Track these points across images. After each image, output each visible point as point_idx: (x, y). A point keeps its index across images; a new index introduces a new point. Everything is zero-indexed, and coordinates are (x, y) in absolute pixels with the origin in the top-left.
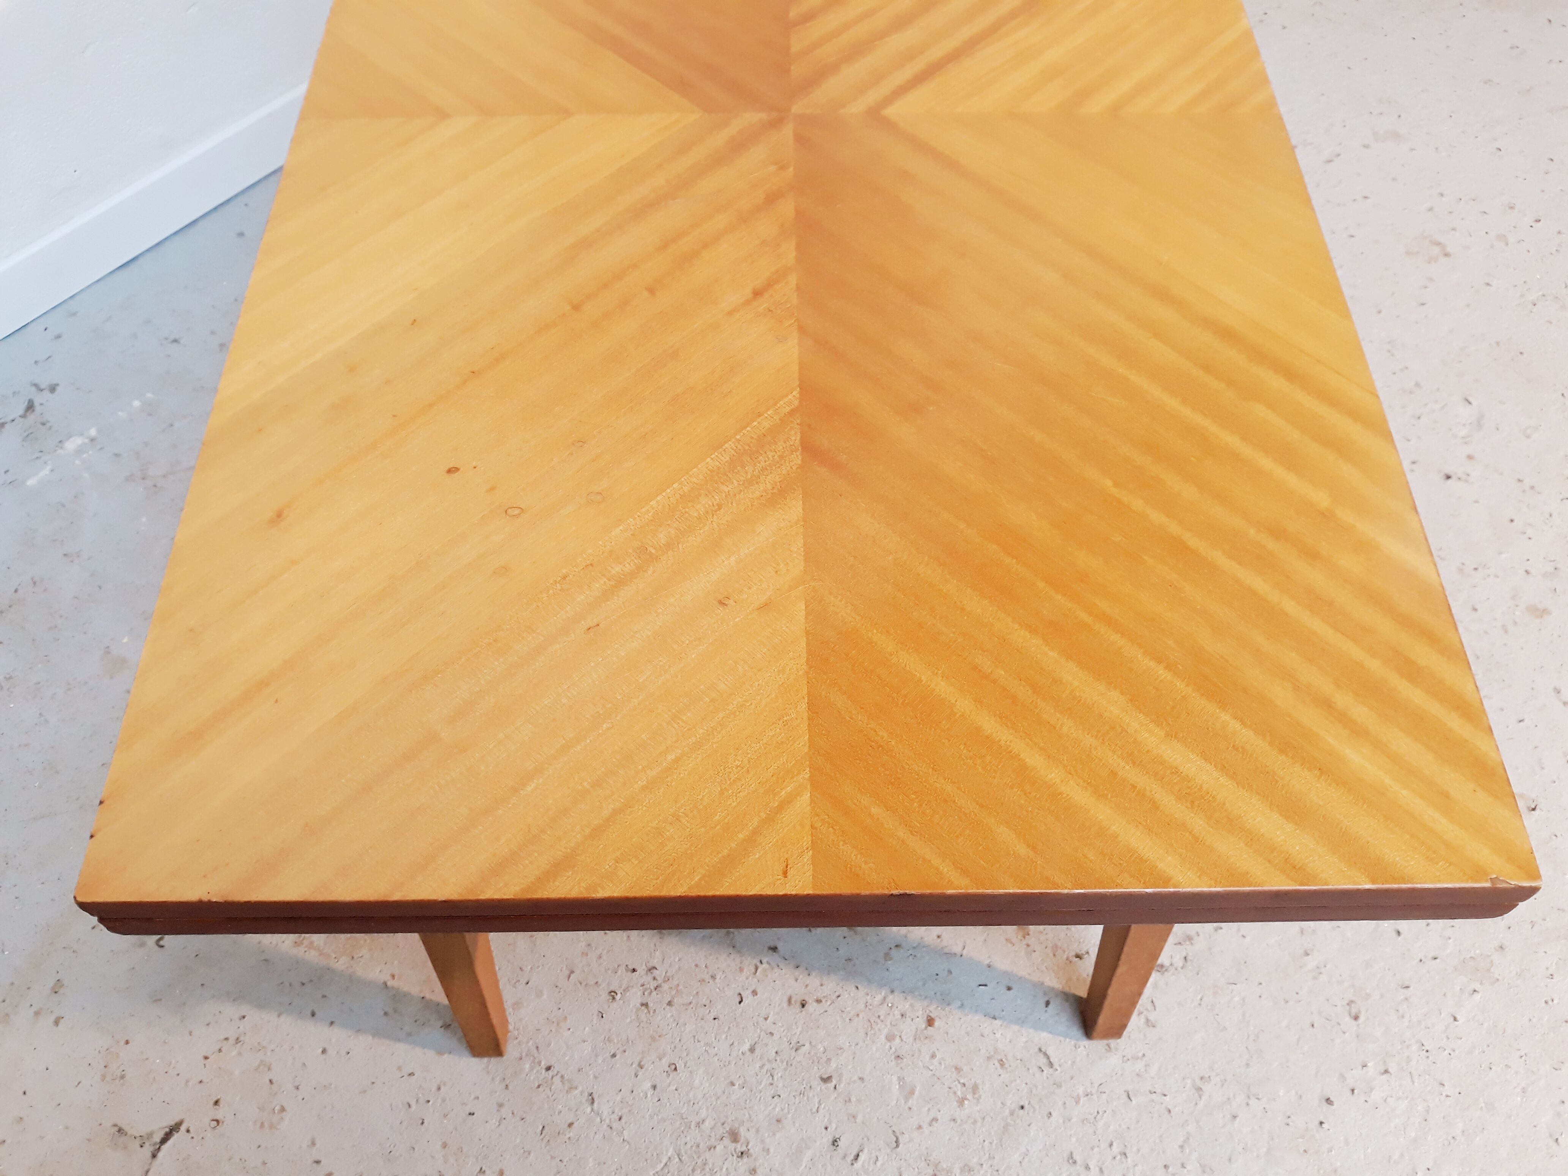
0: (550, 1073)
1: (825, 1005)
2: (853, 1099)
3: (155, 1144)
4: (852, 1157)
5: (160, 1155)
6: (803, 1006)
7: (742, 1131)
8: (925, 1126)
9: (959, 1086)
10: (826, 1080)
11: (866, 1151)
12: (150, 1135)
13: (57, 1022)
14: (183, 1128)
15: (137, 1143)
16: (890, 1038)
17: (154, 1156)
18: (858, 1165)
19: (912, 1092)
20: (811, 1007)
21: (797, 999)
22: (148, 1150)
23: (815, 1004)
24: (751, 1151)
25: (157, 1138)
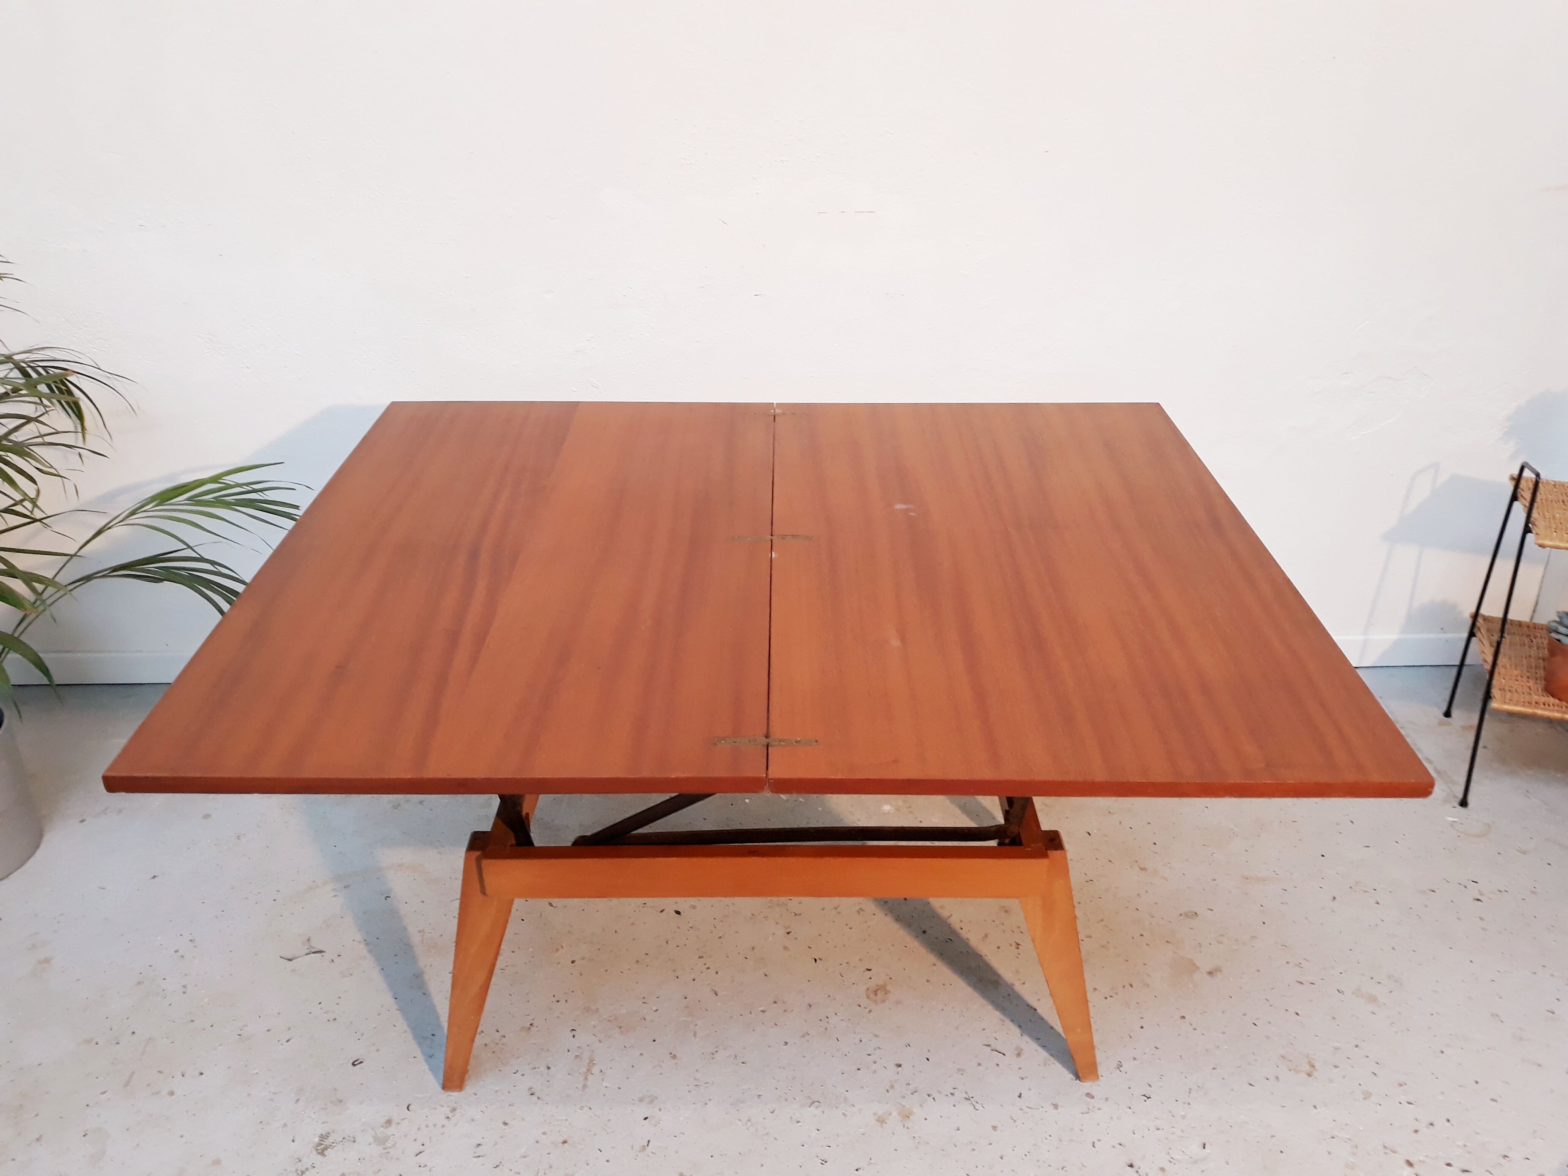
0: (432, 1037)
1: (540, 1102)
2: (504, 1139)
3: (311, 951)
4: (477, 1155)
5: (309, 956)
6: (532, 1094)
7: (458, 1111)
8: (513, 1172)
9: (543, 1172)
10: (505, 1124)
11: (483, 1158)
12: (314, 948)
13: (335, 896)
14: (324, 954)
15: (307, 947)
16: (544, 1133)
17: (307, 954)
18: (475, 1160)
19: (525, 1157)
20: (534, 1098)
21: (533, 1091)
22: (308, 951)
23: (536, 1099)
24: (452, 1120)
25: (313, 950)
